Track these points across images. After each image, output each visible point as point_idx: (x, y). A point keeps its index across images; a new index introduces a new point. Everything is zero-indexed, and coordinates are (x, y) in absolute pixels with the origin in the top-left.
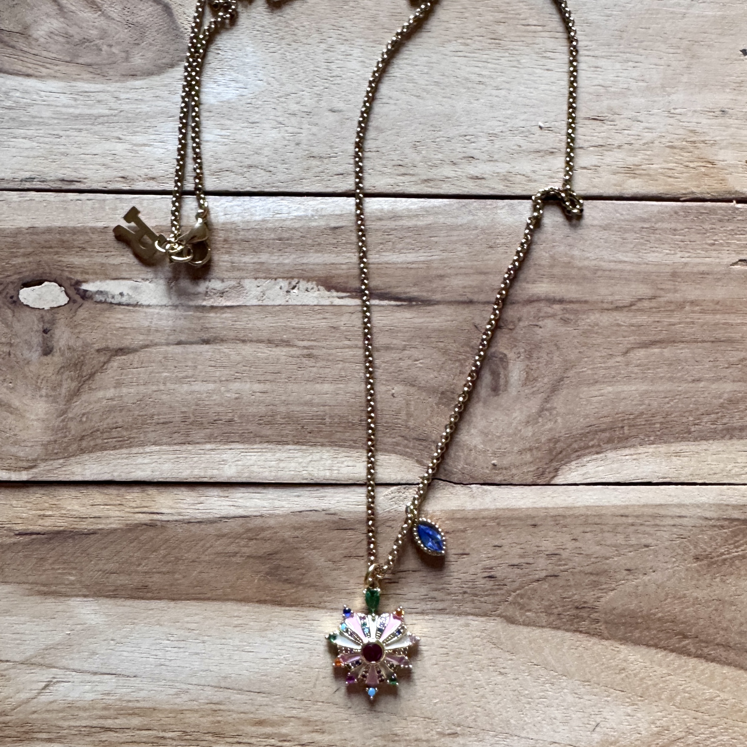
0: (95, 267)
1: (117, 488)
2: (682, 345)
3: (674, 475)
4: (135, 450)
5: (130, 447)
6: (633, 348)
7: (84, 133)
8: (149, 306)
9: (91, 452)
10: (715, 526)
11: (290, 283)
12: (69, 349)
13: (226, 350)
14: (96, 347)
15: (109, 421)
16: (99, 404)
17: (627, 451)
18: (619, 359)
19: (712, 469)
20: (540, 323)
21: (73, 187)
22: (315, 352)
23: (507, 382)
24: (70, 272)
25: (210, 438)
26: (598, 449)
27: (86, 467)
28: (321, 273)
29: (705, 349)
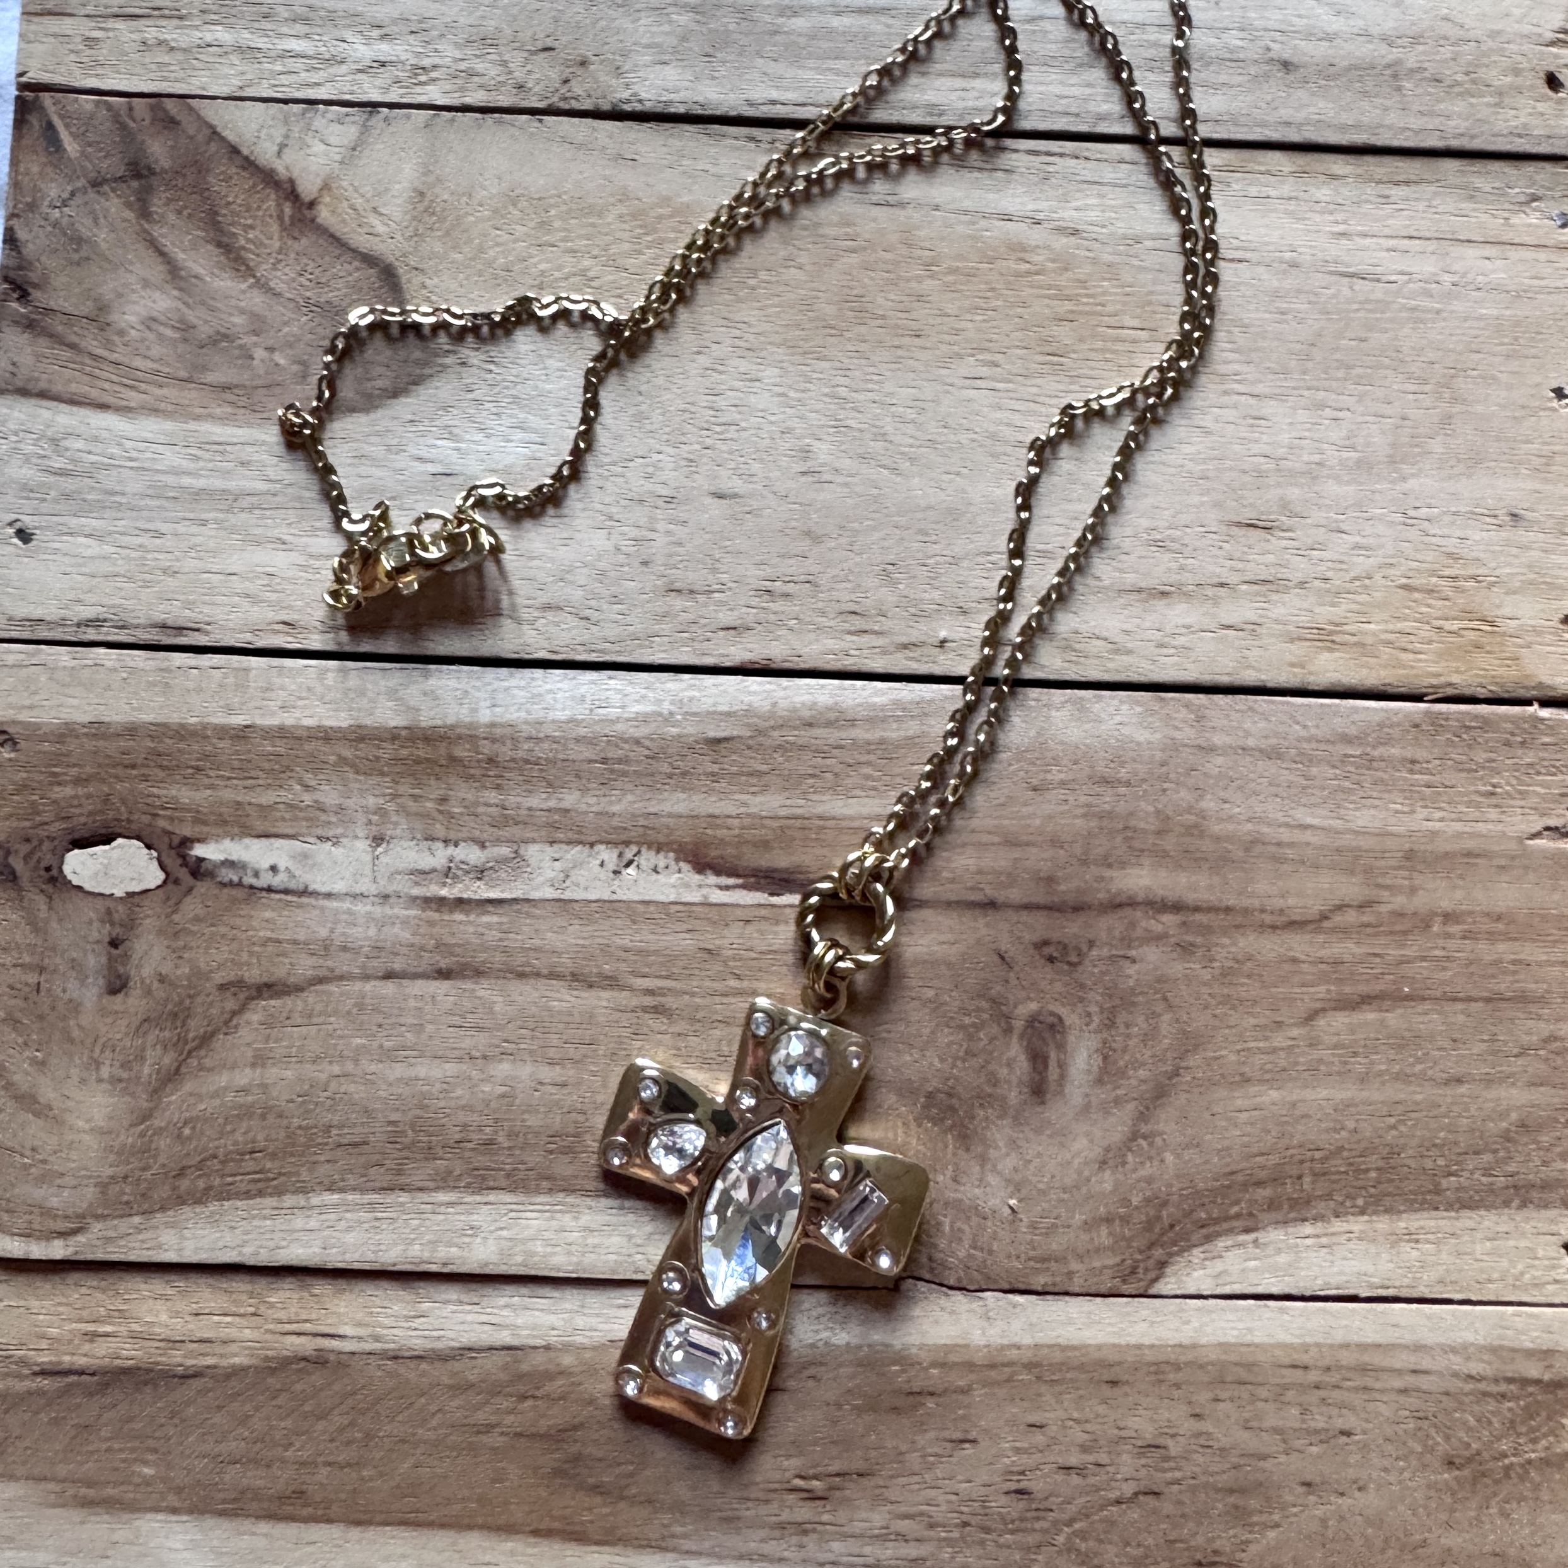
0: (223, 809)
1: (247, 1278)
2: (1427, 1006)
3: (1406, 1281)
4: (289, 1200)
5: (280, 1194)
6: (1323, 1010)
7: (210, 530)
8: (329, 895)
9: (198, 1202)
10: (1488, 1394)
11: (620, 855)
12: (162, 981)
13: (481, 993)
14: (218, 978)
15: (238, 1137)
16: (217, 1102)
17: (1308, 1229)
18: (1295, 1032)
19: (1482, 1271)
20: (1133, 953)
21: (183, 640)
22: (670, 1001)
23: (1062, 1076)
24: (171, 819)
25: (444, 1180)
26: (1250, 1223)
27: (186, 1234)
28: (684, 835)
29: (1471, 1014)
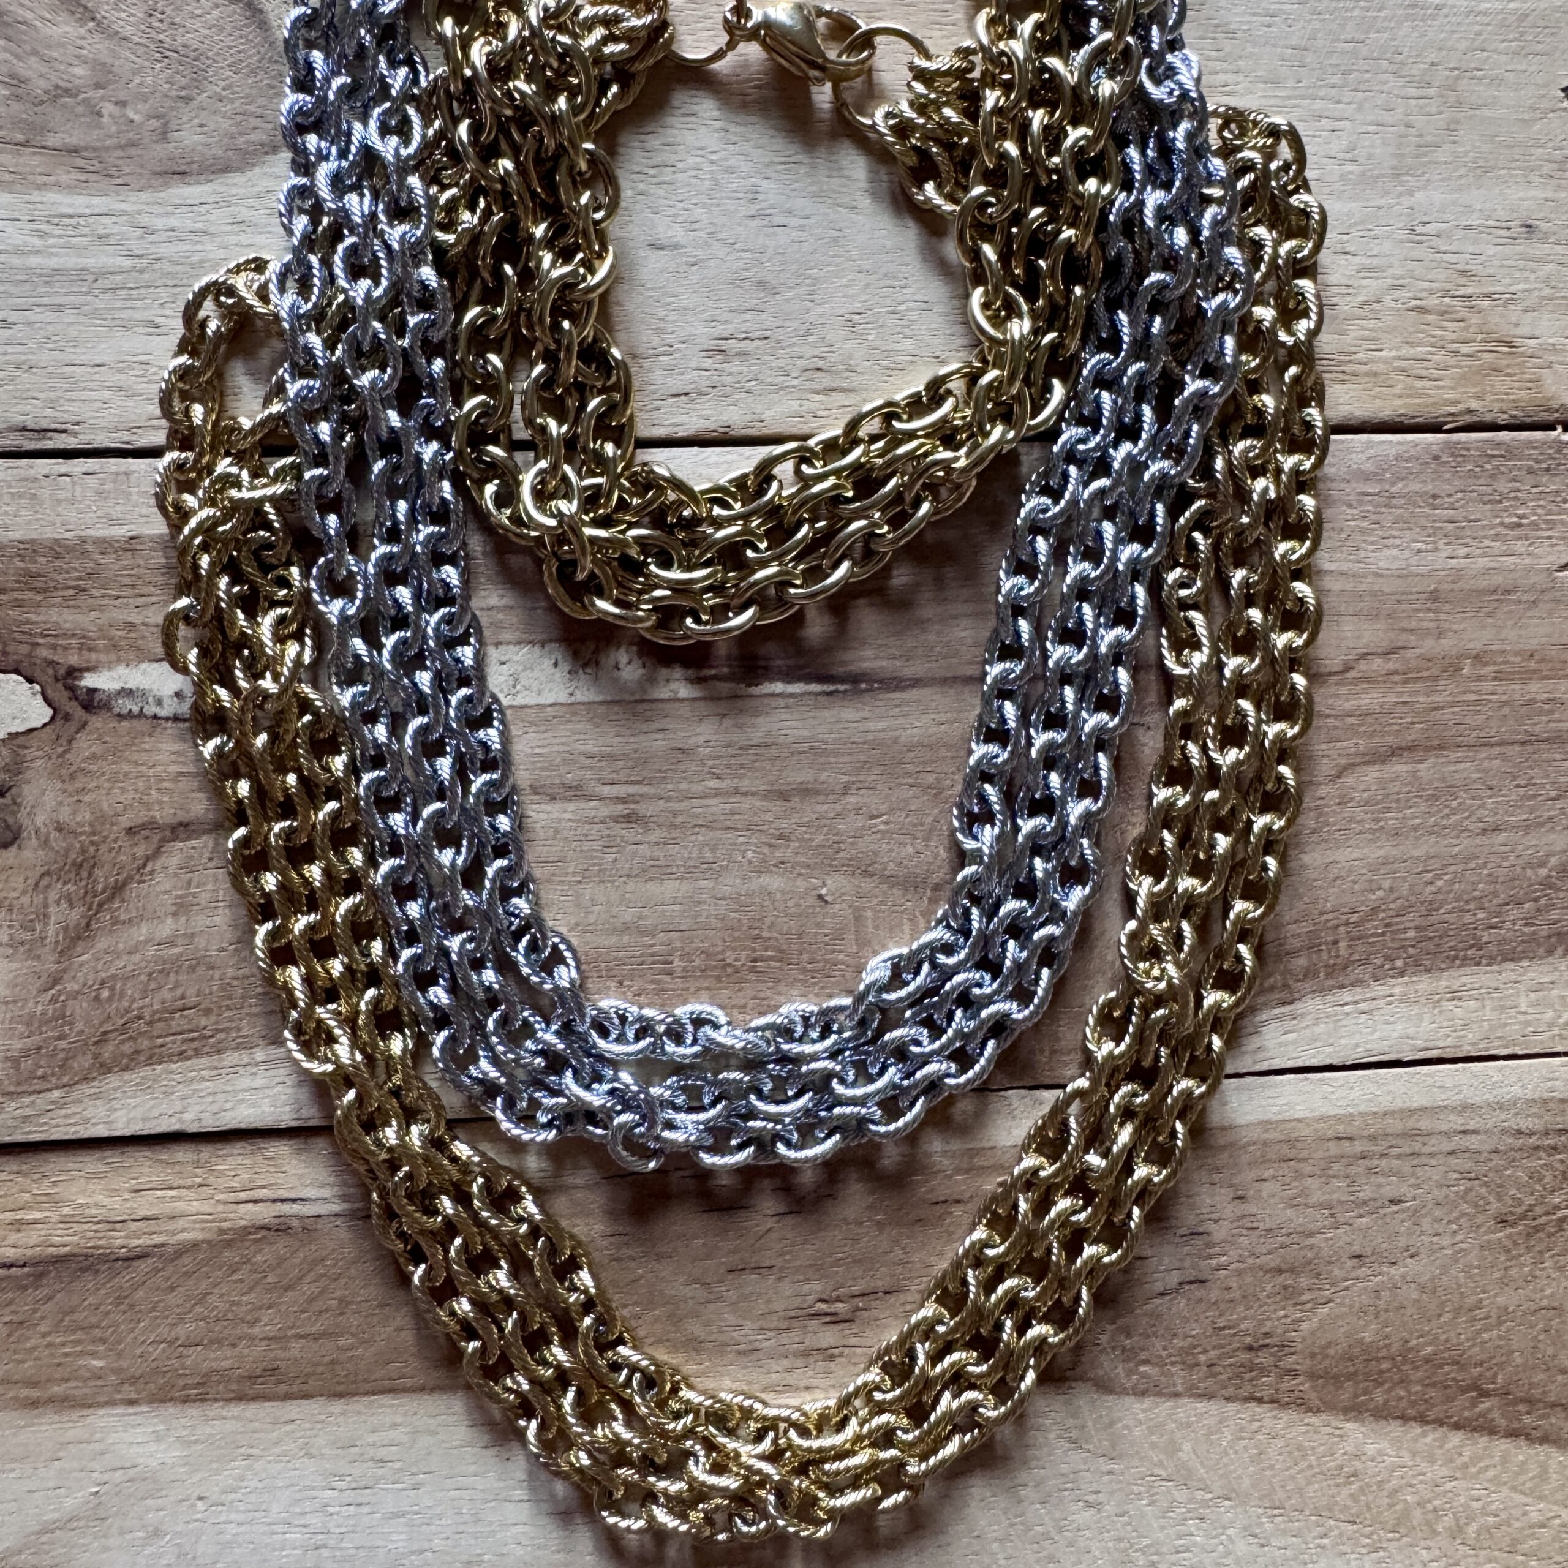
0: (114, 632)
1: (191, 1146)
2: (1458, 754)
3: (1449, 1041)
4: (230, 1058)
5: (219, 1052)
6: (1353, 765)
7: (69, 316)
9: (126, 1069)
10: (1537, 1148)
11: (575, 652)
12: (59, 829)
14: (125, 821)
15: (166, 994)
16: (137, 957)
17: (1346, 996)
18: (1322, 791)
19: (1527, 1023)
20: (1145, 721)
21: (49, 445)
22: (643, 809)
24: (54, 647)
26: (1285, 995)
27: (116, 1104)
29: (1505, 758)
